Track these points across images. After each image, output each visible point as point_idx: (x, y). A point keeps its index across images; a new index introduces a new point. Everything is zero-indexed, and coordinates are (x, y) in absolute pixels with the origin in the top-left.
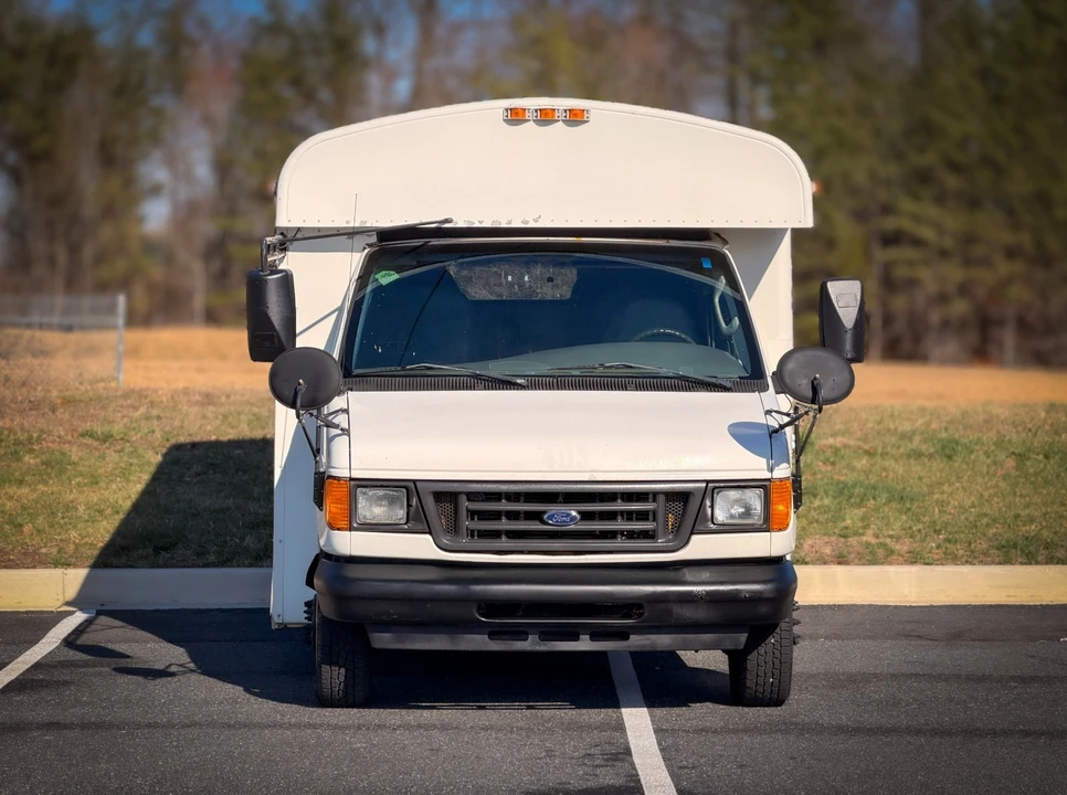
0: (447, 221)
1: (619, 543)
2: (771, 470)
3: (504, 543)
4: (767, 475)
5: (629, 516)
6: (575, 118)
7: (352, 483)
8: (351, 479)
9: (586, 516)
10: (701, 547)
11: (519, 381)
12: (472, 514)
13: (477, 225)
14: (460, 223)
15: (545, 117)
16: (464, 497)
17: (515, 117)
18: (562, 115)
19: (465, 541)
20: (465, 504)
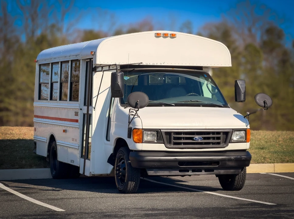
0: (141, 63)
1: (211, 146)
2: (247, 126)
3: (182, 146)
4: (246, 128)
5: (214, 138)
6: (173, 36)
7: (143, 130)
8: (143, 129)
9: (205, 138)
10: (231, 147)
11: (173, 104)
12: (175, 138)
13: (149, 64)
14: (144, 64)
15: (165, 36)
16: (173, 133)
17: (158, 36)
18: (169, 35)
19: (172, 146)
20: (173, 135)
